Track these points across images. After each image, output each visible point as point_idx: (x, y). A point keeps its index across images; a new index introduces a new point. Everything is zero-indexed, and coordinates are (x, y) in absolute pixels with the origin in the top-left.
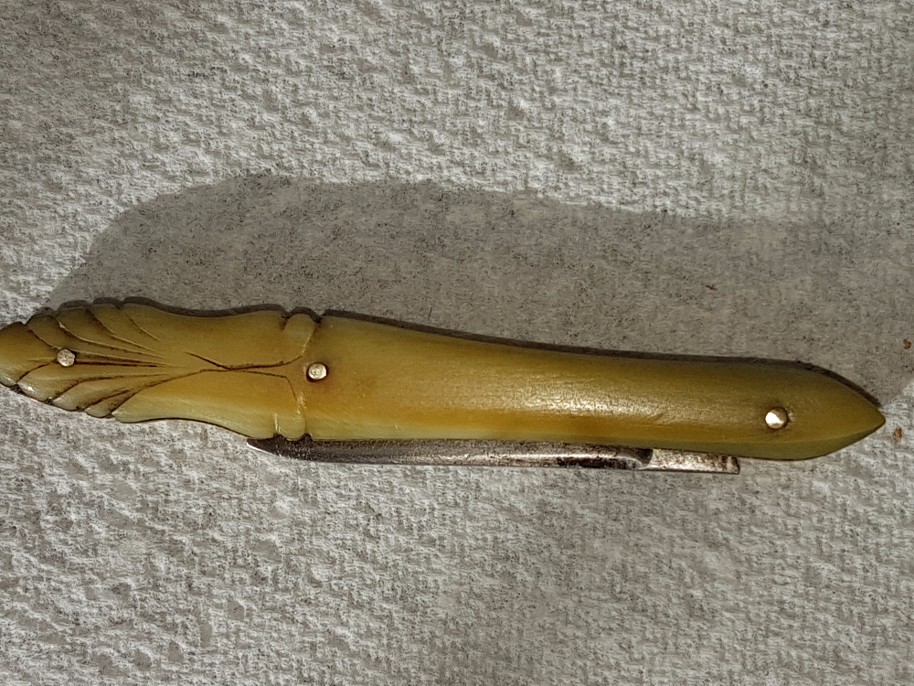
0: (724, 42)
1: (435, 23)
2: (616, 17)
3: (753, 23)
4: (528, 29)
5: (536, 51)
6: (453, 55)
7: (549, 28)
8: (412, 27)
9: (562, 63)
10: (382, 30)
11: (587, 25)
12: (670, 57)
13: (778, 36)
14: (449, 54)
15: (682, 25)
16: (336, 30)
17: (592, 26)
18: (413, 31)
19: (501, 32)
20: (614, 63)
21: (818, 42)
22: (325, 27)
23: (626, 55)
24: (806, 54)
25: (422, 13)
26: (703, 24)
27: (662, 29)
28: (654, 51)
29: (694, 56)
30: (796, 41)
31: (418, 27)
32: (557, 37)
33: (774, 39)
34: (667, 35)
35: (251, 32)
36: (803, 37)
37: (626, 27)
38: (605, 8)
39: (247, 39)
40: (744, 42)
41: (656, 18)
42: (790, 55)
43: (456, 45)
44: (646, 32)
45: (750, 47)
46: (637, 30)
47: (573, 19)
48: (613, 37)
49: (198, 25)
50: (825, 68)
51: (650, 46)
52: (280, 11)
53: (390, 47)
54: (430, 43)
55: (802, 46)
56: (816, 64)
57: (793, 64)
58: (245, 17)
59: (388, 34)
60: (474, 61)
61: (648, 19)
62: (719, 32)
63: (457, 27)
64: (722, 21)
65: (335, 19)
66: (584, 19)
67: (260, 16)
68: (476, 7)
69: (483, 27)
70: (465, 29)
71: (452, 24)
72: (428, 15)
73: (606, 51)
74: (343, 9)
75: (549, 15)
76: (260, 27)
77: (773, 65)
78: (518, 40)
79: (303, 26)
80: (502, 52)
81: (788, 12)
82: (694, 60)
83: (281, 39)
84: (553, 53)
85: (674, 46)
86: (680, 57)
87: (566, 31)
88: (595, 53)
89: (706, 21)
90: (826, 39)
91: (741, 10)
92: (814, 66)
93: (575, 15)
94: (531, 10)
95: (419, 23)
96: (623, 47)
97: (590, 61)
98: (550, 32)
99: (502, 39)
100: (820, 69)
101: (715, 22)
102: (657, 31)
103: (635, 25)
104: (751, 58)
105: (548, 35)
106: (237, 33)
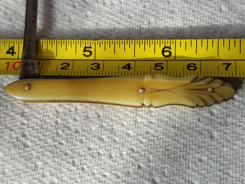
0: (196, 150)
1: (118, 143)
2: (166, 142)
3: (203, 145)
4: (143, 144)
5: (145, 150)
6: (123, 151)
7: (148, 144)
8: (112, 144)
9: (152, 154)
10: (104, 144)
11: (158, 144)
12: (181, 153)
13: (211, 149)
14: (122, 151)
15: (184, 145)
16: (92, 144)
17: (160, 144)
18: (112, 145)
19: (136, 145)
20: (166, 154)
21: (222, 151)
22: (89, 143)
23: (169, 152)
24: (218, 154)
25: (115, 140)
26: (190, 145)
27: (179, 146)
28: (177, 151)
29: (188, 153)
30: (216, 150)
31: (114, 144)
32: (151, 147)
33: (209, 149)
34: (180, 147)
35: (70, 145)
36: (218, 149)
37: (169, 145)
38: (163, 140)
39: (69, 147)
40: (201, 150)
41: (177, 143)
42: (214, 154)
43: (123, 149)
44: (174, 146)
45: (203, 151)
46: (172, 146)
47: (154, 142)
48: (165, 147)
49: (56, 143)
50: (224, 158)
51: (176, 150)
52: (78, 139)
53: (107, 149)
54: (117, 148)
55: (217, 152)
56: (222, 157)
57: (215, 157)
58: (68, 141)
59: (106, 145)
60: (128, 153)
61: (175, 143)
62: (194, 147)
63: (124, 144)
64: (195, 144)
65: (92, 142)
66: (157, 142)
67: (72, 141)
68: (129, 139)
69: (131, 144)
70: (126, 144)
71: (123, 143)
72: (116, 140)
73: (164, 151)
74: (94, 139)
75: (148, 141)
76: (72, 143)
77: (210, 157)
78: (140, 148)
79: (83, 143)
80: (136, 150)
81: (213, 142)
82: (188, 154)
83: (78, 147)
84: (149, 151)
85: (182, 150)
86: (184, 154)
87: (153, 145)
88: (161, 151)
89: (190, 144)
90: (224, 150)
91: (200, 141)
92: (221, 157)
93: (155, 141)
94: (143, 139)
95: (114, 143)
96: (168, 150)
97: (160, 154)
98: (149, 146)
99: (136, 147)
100: (223, 158)
101: (193, 144)
102: (177, 146)
103: (171, 144)
104: (203, 154)
105: (148, 146)
106: (66, 145)
